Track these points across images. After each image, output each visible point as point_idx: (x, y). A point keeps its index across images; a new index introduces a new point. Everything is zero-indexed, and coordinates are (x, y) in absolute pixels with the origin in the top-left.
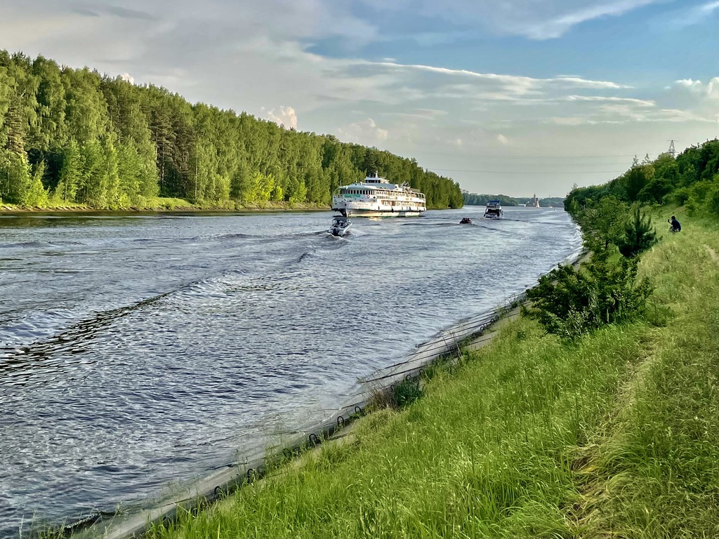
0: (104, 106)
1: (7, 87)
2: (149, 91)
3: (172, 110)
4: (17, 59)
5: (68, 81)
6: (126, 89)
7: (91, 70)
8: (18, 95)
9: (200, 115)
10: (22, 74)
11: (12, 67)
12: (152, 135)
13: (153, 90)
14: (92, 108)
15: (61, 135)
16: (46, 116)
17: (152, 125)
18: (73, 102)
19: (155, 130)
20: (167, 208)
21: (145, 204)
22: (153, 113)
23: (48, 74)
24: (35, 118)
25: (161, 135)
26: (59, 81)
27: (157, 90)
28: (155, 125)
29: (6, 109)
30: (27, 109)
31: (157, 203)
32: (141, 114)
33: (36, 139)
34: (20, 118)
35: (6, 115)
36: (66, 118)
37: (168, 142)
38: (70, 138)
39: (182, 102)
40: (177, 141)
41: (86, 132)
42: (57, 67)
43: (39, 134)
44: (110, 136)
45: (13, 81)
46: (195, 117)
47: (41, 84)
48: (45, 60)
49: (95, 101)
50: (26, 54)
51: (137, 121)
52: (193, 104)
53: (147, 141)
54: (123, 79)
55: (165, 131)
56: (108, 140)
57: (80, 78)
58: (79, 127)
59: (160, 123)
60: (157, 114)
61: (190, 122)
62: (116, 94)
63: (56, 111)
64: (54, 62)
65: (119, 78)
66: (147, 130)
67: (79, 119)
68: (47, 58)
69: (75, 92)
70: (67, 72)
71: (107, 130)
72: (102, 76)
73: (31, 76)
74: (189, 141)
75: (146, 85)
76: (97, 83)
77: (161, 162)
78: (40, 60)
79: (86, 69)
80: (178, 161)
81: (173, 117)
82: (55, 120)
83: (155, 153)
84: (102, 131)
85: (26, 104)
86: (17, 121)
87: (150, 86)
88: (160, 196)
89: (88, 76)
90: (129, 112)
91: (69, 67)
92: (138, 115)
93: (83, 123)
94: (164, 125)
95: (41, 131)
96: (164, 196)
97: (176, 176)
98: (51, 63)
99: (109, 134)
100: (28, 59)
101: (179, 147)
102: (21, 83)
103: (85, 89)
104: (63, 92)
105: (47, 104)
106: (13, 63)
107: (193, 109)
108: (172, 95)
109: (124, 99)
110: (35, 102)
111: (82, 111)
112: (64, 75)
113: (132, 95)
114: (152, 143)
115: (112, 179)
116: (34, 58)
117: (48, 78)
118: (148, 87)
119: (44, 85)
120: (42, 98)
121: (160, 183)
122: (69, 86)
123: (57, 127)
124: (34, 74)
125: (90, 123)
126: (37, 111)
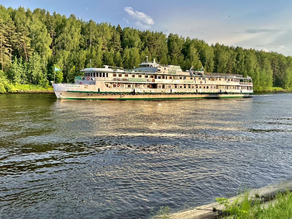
0: (256, 59)
1: (228, 56)
2: (271, 54)
3: (279, 59)
4: (231, 48)
5: (245, 53)
6: (264, 54)
7: (253, 49)
8: (231, 58)
9: (289, 60)
10: (232, 52)
11: (229, 50)
12: (271, 67)
13: (272, 53)
14: (252, 60)
15: (242, 69)
16: (238, 64)
17: (272, 64)
18: (247, 59)
19: (272, 66)
20: (275, 90)
21: (268, 89)
22: (272, 60)
23: (239, 52)
24: (235, 64)
25: (274, 67)
26: (243, 53)
27: (274, 53)
28: (273, 64)
29: (227, 63)
30: (233, 62)
31: (271, 89)
32: (268, 61)
33: (235, 71)
34: (231, 65)
35: (227, 64)
36: (244, 64)
37: (277, 69)
38: (245, 70)
39: (283, 56)
40: (280, 69)
41: (250, 68)
42: (242, 49)
43: (236, 69)
44: (258, 69)
45: (229, 54)
46: (287, 61)
47: (237, 55)
48: (239, 47)
49: (253, 58)
50: (234, 46)
51: (267, 63)
52: (286, 56)
53: (270, 69)
54: (263, 51)
55: (276, 66)
56: (257, 70)
57: (249, 52)
58: (248, 66)
59: (274, 64)
60: (273, 61)
61: (285, 62)
62: (260, 55)
63: (241, 62)
64: (242, 48)
65: (262, 50)
66: (270, 66)
67: (248, 64)
68: (240, 47)
69: (247, 56)
70: (245, 50)
71: (257, 67)
72: (256, 50)
73: (235, 53)
74: (284, 68)
75: (270, 52)
76: (254, 53)
77: (274, 76)
78: (238, 47)
79: (251, 49)
80: (280, 75)
81: (279, 61)
82: (241, 65)
83: (272, 73)
84: (255, 67)
85: (233, 61)
86: (230, 66)
87: (272, 52)
88: (273, 87)
89: (252, 51)
90: (264, 60)
91: (246, 49)
92: (267, 61)
93: (249, 65)
94: (276, 64)
95: (237, 68)
96: (274, 87)
97: (279, 80)
98: (241, 48)
99: (257, 68)
100: (234, 48)
101: (281, 71)
102: (232, 55)
103: (250, 55)
104: (244, 56)
105: (239, 60)
106: (230, 49)
107: (286, 58)
108: (279, 54)
109: (263, 57)
110: (235, 60)
111: (249, 61)
112: (244, 51)
113: (265, 55)
114: (271, 70)
115: (257, 81)
116: (236, 47)
117: (239, 53)
118: (271, 52)
119: (238, 55)
120: (237, 59)
121: (273, 83)
122: (246, 54)
123: (241, 67)
124: (236, 52)
125: (251, 65)
126: (236, 62)
